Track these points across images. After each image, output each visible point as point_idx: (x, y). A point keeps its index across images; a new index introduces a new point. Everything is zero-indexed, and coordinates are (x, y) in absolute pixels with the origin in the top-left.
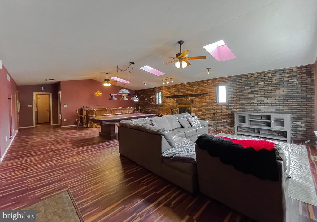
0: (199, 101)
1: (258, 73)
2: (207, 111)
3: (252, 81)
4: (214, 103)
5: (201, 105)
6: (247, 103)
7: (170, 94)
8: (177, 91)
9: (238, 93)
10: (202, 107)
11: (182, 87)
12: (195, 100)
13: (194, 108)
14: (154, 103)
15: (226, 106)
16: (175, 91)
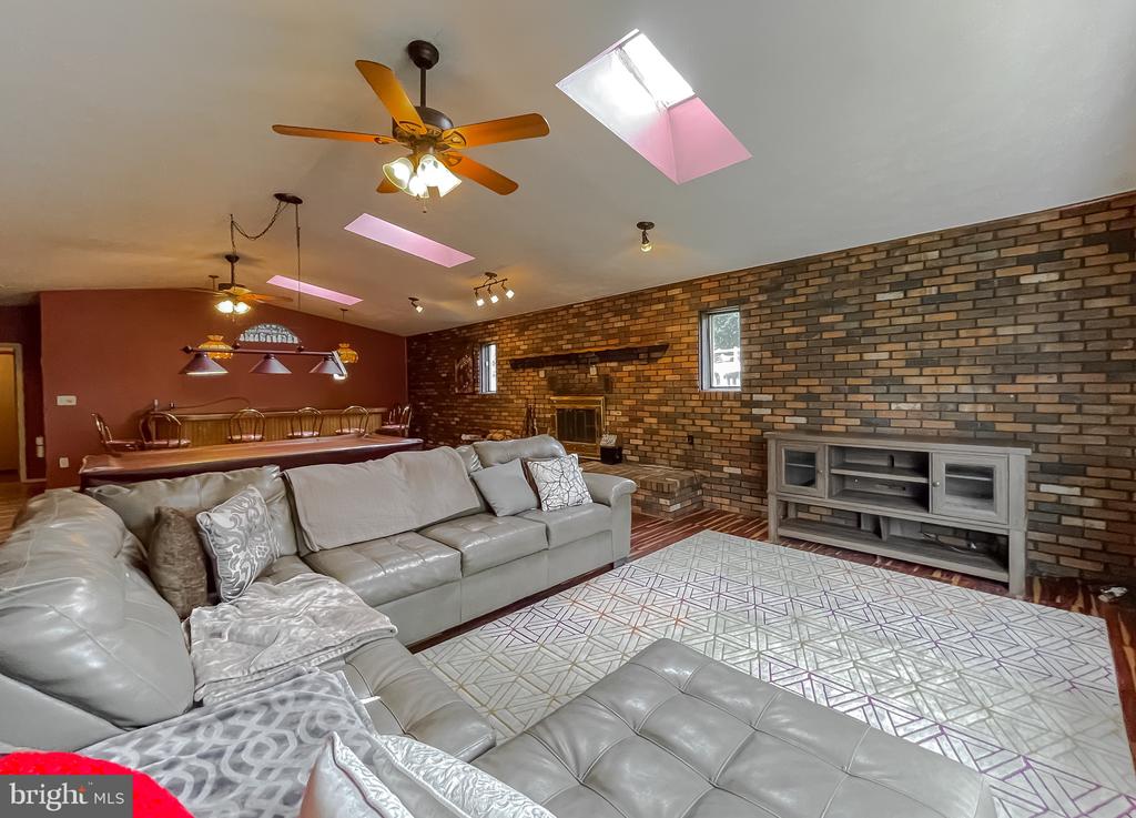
0: (633, 379)
1: (875, 248)
2: (664, 426)
3: (850, 285)
4: (692, 391)
5: (639, 397)
6: (829, 389)
7: (525, 352)
8: (552, 339)
9: (789, 345)
10: (646, 408)
11: (571, 321)
12: (618, 374)
13: (615, 413)
14: (470, 390)
15: (738, 404)
16: (544, 339)
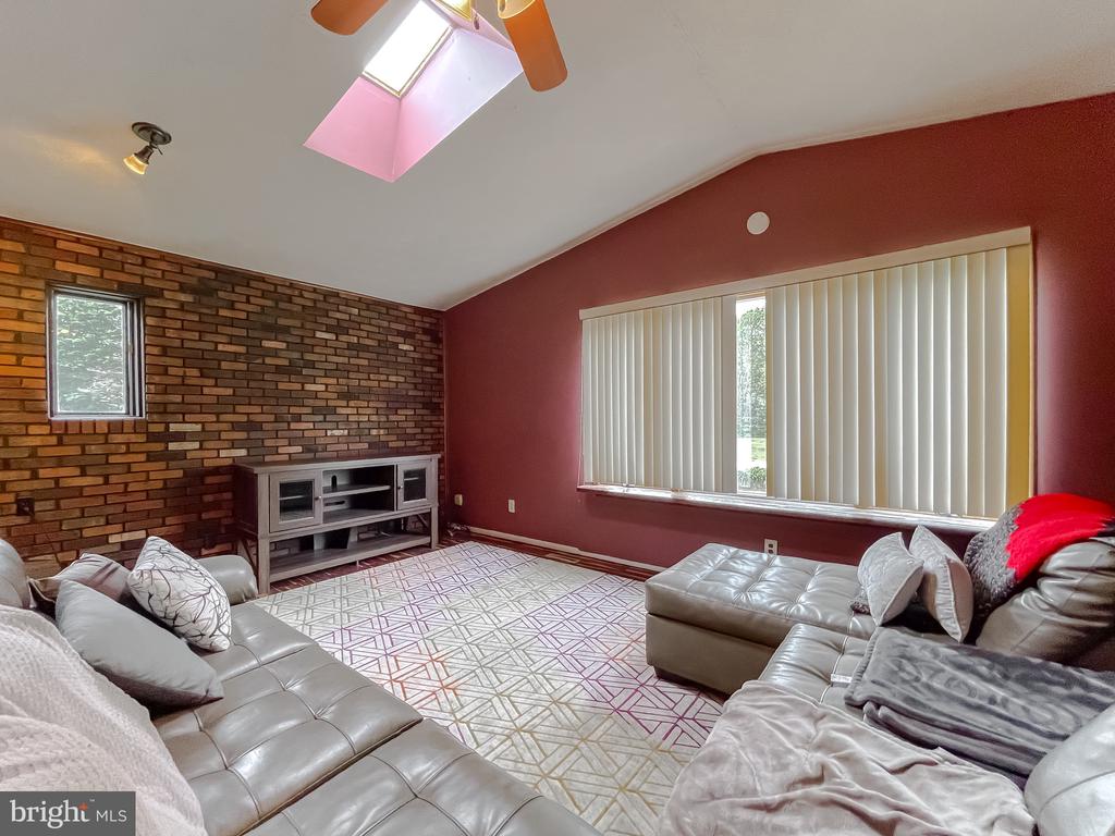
1: (315, 290)
3: (291, 315)
6: (272, 418)
9: (224, 365)
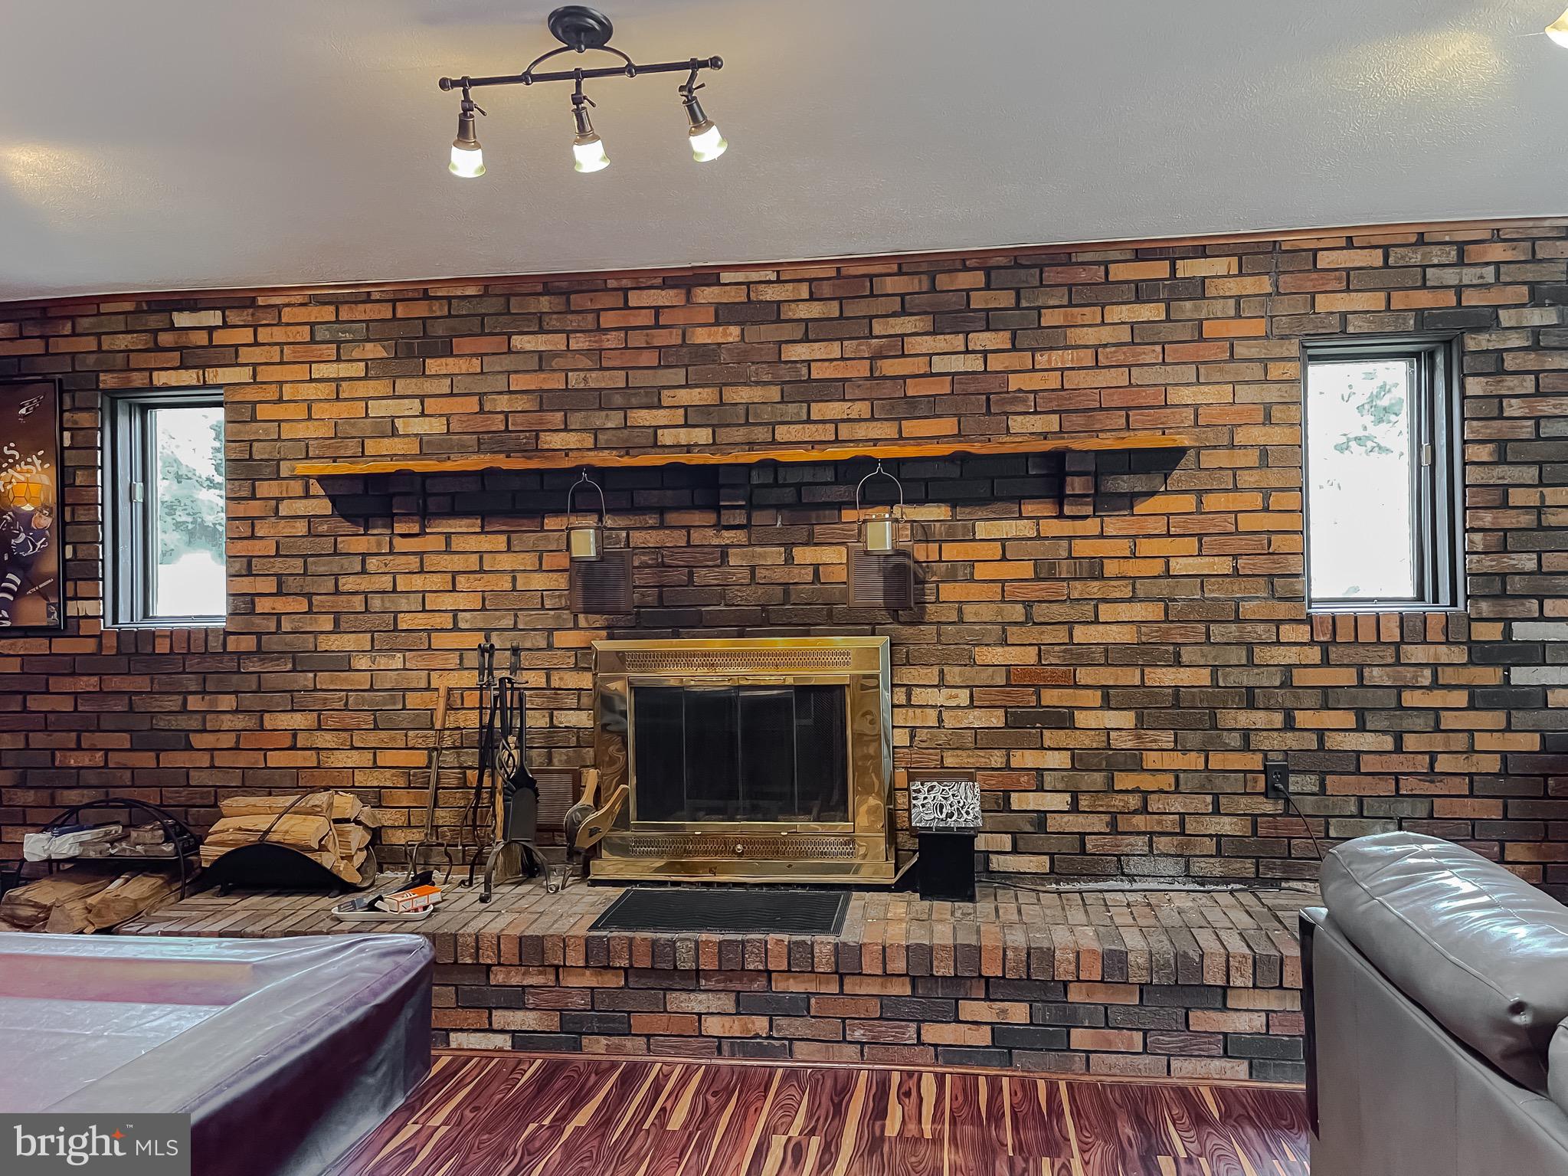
0: (1027, 570)
2: (1166, 739)
4: (1282, 610)
5: (1051, 636)
7: (426, 446)
8: (600, 400)
10: (1084, 675)
11: (702, 336)
12: (951, 551)
13: (939, 697)
14: (40, 613)
15: (1459, 655)
16: (546, 400)
